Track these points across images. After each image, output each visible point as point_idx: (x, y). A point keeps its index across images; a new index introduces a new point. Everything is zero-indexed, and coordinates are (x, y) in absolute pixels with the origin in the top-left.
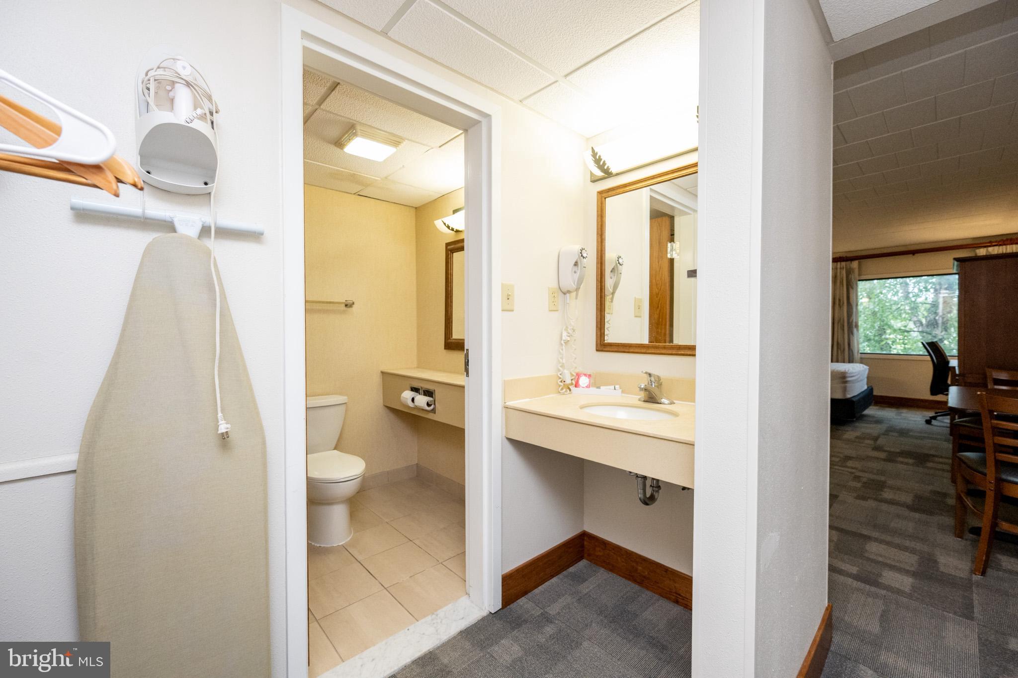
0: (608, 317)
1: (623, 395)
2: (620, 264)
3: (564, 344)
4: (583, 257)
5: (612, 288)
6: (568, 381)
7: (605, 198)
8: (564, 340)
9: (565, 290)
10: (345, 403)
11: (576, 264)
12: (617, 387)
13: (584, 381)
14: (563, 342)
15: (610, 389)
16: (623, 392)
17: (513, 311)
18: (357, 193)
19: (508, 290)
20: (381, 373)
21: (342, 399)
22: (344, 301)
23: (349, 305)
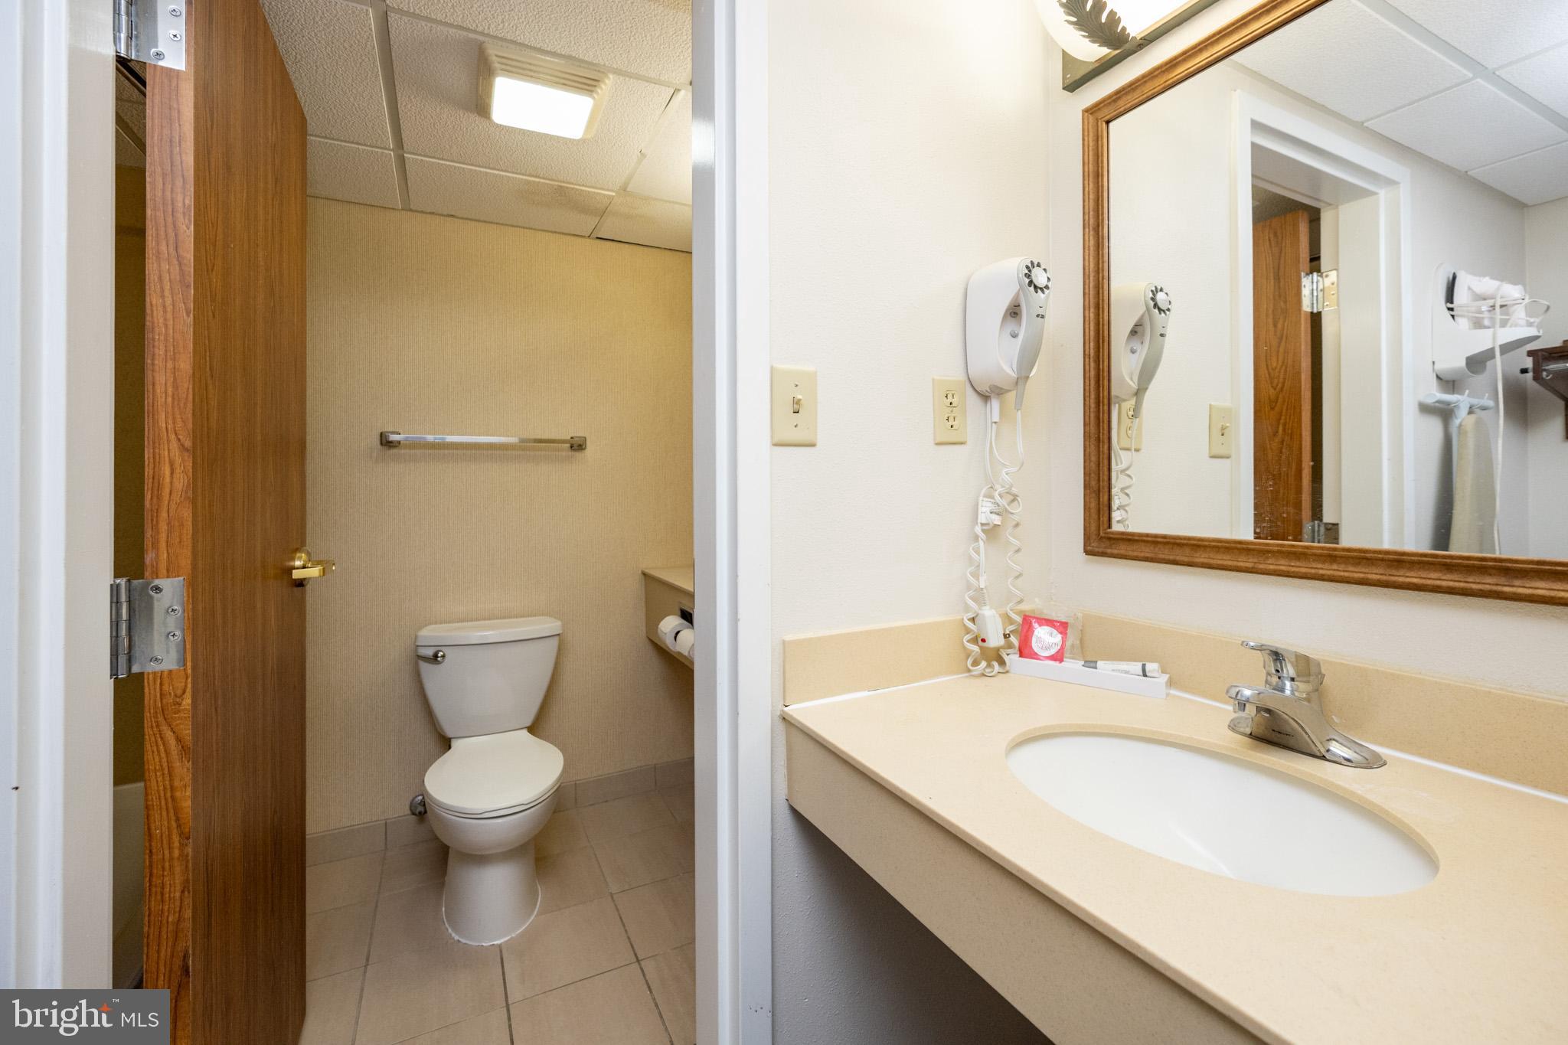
0: (1121, 460)
1: (1173, 692)
2: (1160, 310)
3: (982, 535)
4: (1036, 287)
5: (1136, 379)
6: (995, 640)
7: (1108, 122)
8: (982, 524)
9: (984, 388)
10: (559, 635)
11: (1014, 312)
12: (1151, 667)
13: (1045, 638)
14: (978, 529)
15: (1127, 672)
16: (1171, 683)
17: (813, 445)
18: (594, 235)
19: (797, 386)
20: (643, 577)
21: (549, 626)
22: (569, 438)
23: (578, 446)
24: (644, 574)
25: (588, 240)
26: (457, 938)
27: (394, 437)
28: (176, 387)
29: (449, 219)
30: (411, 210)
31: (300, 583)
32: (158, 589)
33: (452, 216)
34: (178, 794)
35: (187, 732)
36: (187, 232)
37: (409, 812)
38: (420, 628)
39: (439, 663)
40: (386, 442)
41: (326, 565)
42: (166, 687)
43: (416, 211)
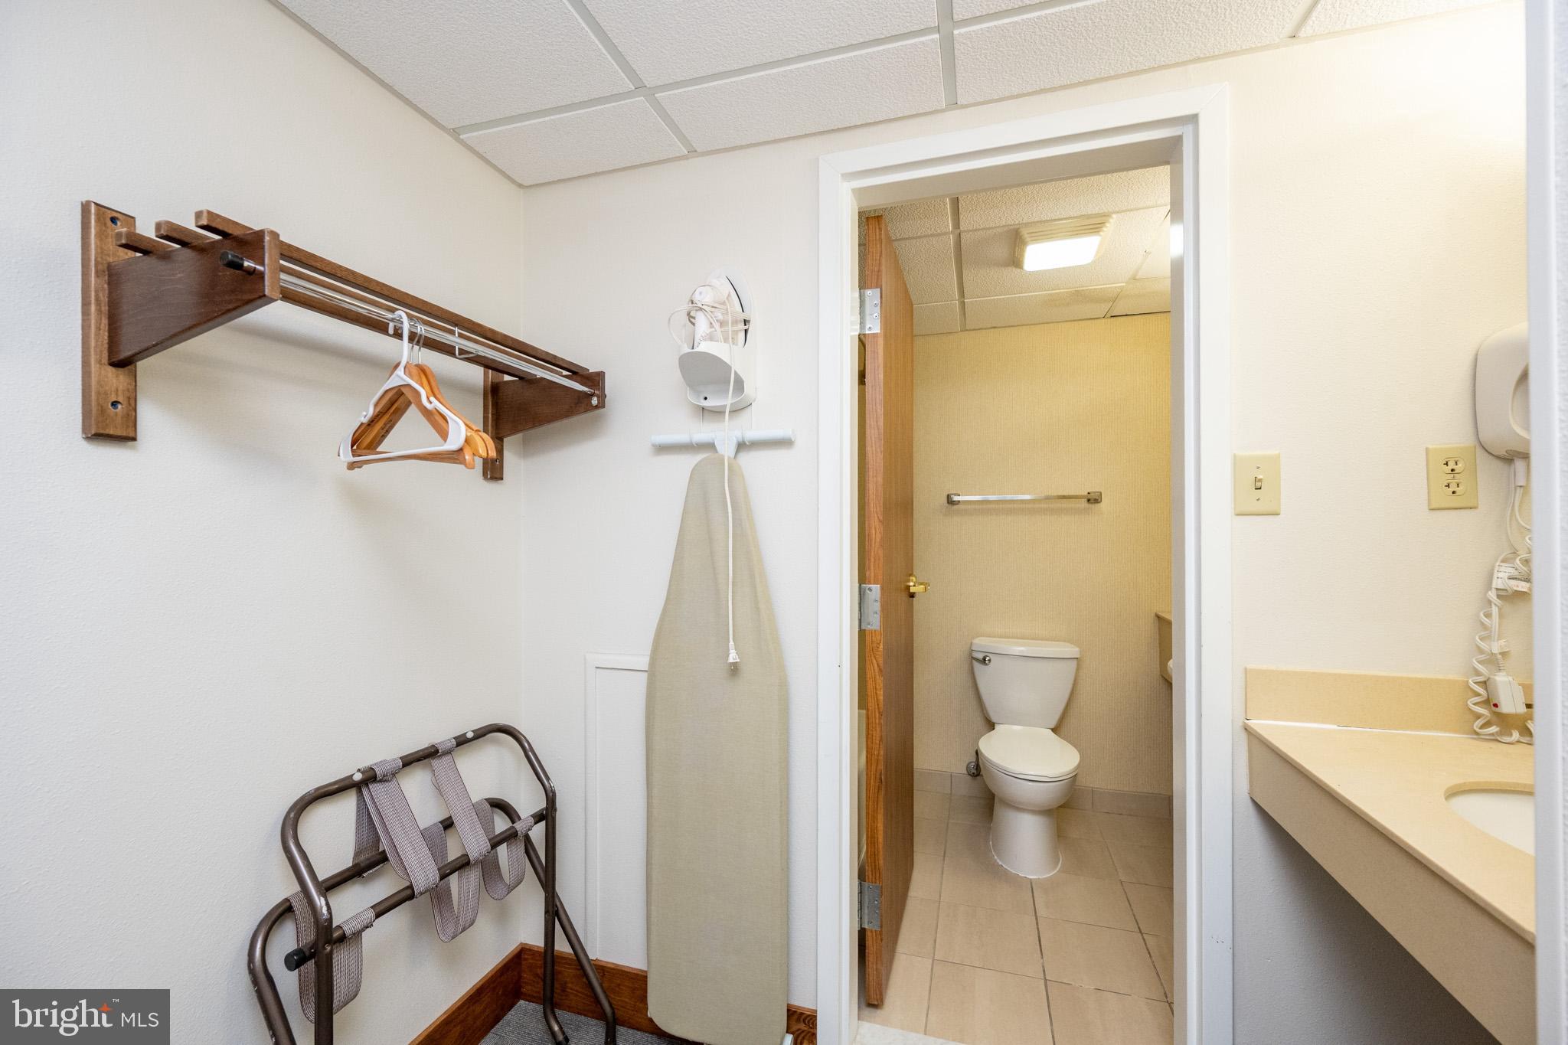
3: (1498, 601)
6: (1509, 706)
8: (1498, 590)
9: (1500, 450)
10: (1077, 658)
14: (1492, 593)
17: (1276, 514)
18: (1109, 315)
19: (1258, 468)
20: (1156, 618)
21: (1071, 651)
22: (1086, 493)
23: (1093, 499)
24: (1158, 617)
25: (1104, 320)
26: (1000, 863)
27: (956, 498)
28: (877, 490)
29: (993, 330)
30: (967, 330)
31: (912, 595)
32: (870, 589)
33: (995, 327)
34: (878, 692)
35: (881, 662)
36: (880, 411)
37: (966, 772)
38: (974, 638)
39: (987, 664)
40: (950, 501)
41: (926, 584)
42: (873, 638)
43: (970, 330)
